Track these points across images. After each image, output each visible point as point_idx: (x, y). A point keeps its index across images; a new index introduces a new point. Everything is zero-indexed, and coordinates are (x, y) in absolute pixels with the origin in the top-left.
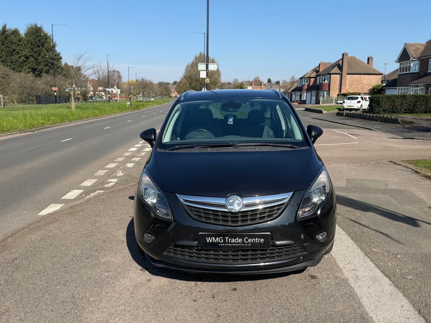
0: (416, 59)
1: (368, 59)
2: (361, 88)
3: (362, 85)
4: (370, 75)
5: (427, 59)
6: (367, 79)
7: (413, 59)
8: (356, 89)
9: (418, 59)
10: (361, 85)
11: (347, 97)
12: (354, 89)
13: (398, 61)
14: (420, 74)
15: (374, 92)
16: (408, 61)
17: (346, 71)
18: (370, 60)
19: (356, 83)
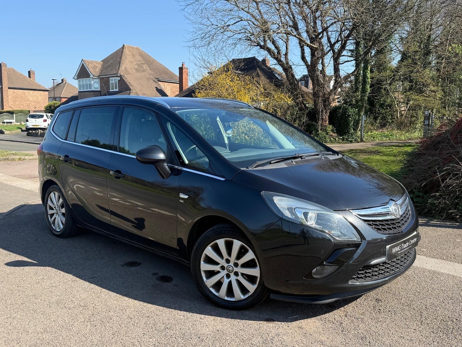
0: (97, 77)
1: (29, 72)
2: (28, 105)
3: (28, 102)
4: (35, 91)
5: (106, 78)
6: (32, 95)
7: (94, 77)
8: (21, 106)
9: (98, 77)
10: (26, 101)
11: (30, 115)
12: (18, 106)
13: (76, 77)
14: (102, 93)
15: (51, 110)
16: (88, 78)
17: (6, 84)
18: (31, 74)
19: (21, 99)
